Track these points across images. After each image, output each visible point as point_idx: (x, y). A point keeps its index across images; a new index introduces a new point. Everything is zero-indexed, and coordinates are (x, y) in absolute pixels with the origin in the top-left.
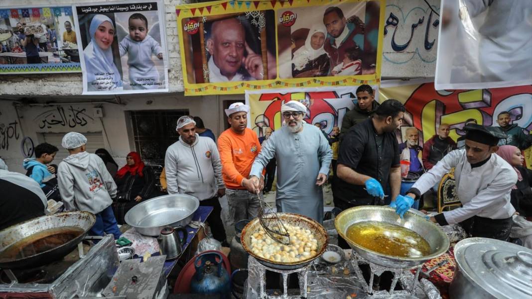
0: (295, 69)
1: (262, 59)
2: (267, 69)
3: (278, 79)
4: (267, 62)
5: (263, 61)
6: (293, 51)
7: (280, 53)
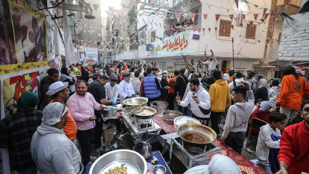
0: (26, 56)
1: (6, 44)
2: (11, 54)
3: (19, 64)
4: (10, 48)
5: (7, 46)
6: (22, 42)
7: (16, 42)
